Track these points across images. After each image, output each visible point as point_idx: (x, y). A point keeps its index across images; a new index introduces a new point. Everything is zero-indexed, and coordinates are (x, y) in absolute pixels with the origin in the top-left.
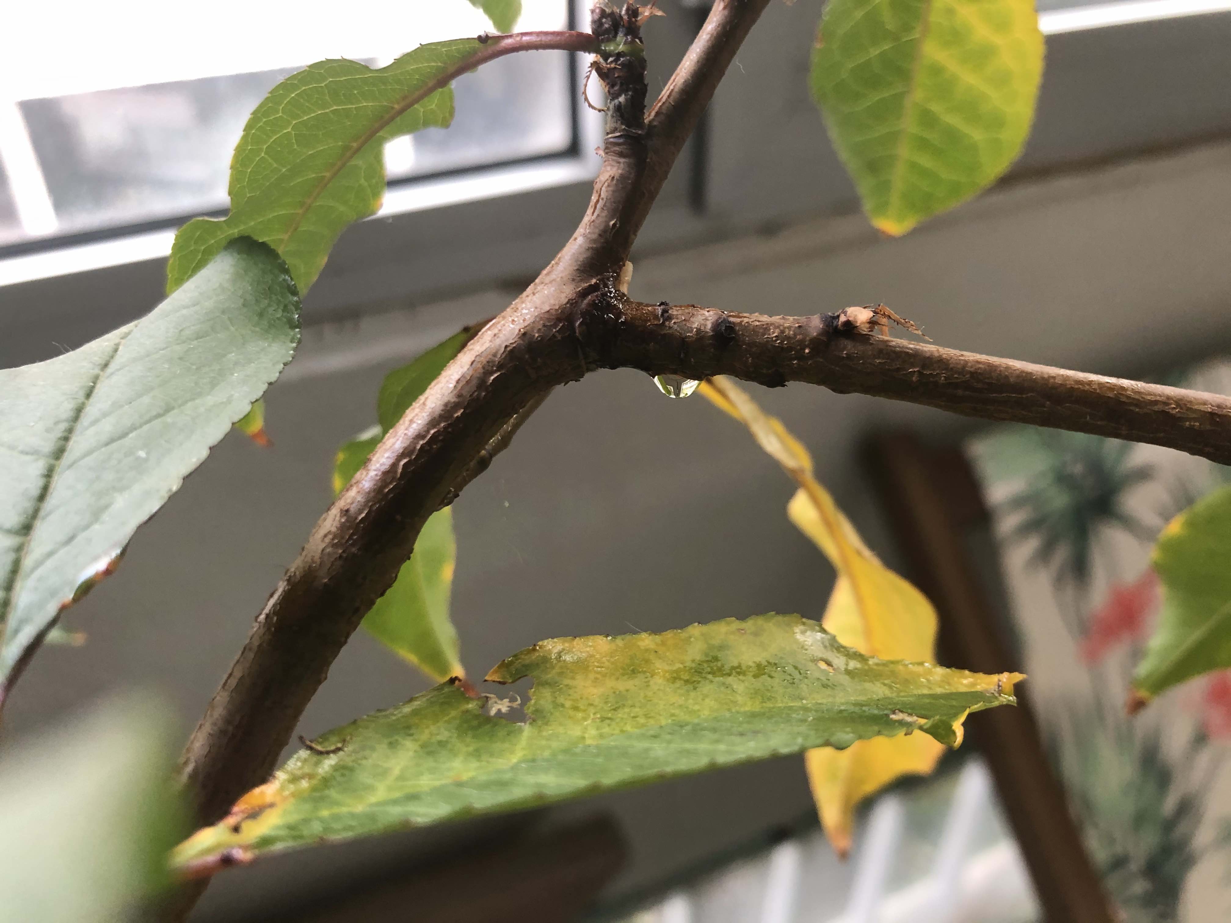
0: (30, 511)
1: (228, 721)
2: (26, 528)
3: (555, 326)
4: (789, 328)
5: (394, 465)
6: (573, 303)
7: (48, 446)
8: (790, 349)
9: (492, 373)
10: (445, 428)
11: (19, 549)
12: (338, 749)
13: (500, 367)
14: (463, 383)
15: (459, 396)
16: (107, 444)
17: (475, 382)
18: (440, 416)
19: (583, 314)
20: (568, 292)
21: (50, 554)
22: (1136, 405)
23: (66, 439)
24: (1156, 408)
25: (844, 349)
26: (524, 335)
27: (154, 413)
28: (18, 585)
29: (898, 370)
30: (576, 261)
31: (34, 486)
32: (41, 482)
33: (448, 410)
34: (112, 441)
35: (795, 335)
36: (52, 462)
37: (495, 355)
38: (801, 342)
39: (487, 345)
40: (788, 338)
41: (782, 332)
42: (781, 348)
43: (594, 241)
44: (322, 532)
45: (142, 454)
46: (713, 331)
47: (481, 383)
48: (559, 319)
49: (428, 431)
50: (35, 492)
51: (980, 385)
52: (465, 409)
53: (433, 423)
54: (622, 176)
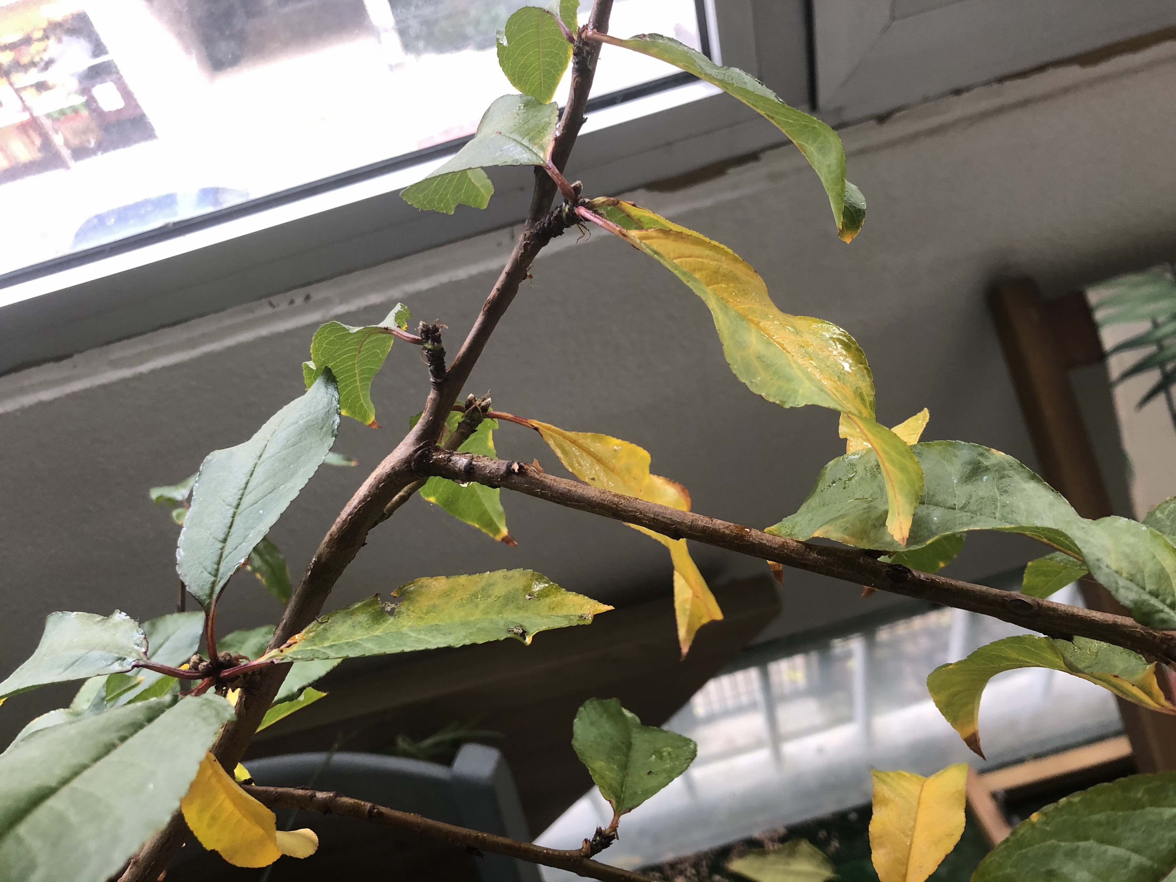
0: (226, 533)
1: (295, 607)
2: (225, 540)
3: (404, 465)
4: (494, 468)
5: (346, 518)
6: (411, 455)
7: (235, 504)
8: (493, 478)
9: (381, 483)
10: (364, 505)
11: (222, 549)
12: (327, 622)
13: (384, 481)
14: (372, 486)
15: (369, 492)
16: (251, 506)
17: (375, 487)
18: (363, 500)
19: (415, 460)
20: (412, 449)
21: (230, 553)
22: (624, 512)
23: (241, 499)
24: (632, 514)
25: (514, 479)
26: (393, 468)
27: (268, 492)
28: (221, 563)
29: (533, 489)
30: (416, 434)
31: (229, 520)
32: (231, 520)
33: (366, 497)
34: (253, 505)
35: (495, 472)
36: (235, 510)
37: (382, 476)
38: (497, 475)
39: (381, 471)
40: (493, 473)
41: (491, 470)
42: (490, 477)
43: (424, 426)
44: (324, 542)
45: (261, 512)
46: (464, 468)
47: (377, 488)
48: (405, 463)
49: (358, 506)
50: (229, 525)
51: (563, 498)
52: (372, 497)
53: (360, 503)
54: (435, 398)
